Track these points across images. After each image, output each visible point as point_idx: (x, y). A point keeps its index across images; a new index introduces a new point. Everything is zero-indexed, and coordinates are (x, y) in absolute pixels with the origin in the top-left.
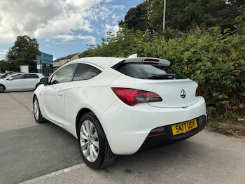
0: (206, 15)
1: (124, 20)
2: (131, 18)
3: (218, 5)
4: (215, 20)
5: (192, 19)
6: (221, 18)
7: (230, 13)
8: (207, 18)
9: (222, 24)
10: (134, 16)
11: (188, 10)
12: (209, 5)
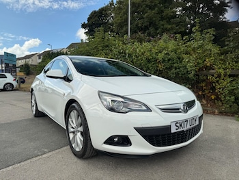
0: (162, 23)
1: (86, 22)
2: (93, 20)
3: (172, 14)
4: (169, 26)
5: (150, 25)
6: (174, 26)
7: (181, 22)
8: (163, 25)
9: (175, 31)
10: (97, 18)
11: (147, 17)
12: (164, 14)
